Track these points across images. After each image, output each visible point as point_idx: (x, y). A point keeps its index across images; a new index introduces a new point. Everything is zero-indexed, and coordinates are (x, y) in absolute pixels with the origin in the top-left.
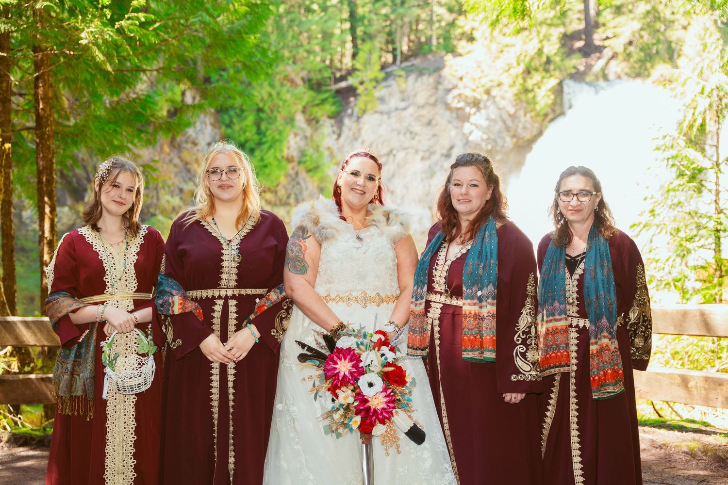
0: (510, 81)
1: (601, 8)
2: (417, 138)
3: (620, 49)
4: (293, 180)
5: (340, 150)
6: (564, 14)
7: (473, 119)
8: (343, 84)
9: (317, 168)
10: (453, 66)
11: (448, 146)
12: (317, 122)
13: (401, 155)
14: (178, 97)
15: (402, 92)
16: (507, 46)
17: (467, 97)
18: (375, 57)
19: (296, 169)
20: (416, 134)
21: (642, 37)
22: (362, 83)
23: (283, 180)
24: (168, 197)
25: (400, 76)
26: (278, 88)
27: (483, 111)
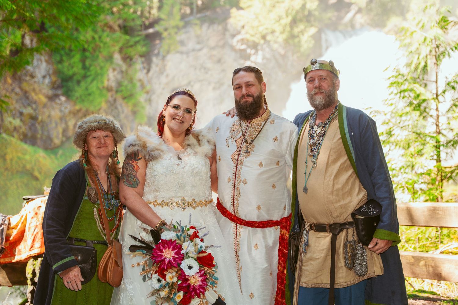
0: (281, 29)
2: (209, 73)
3: (363, 5)
4: (112, 105)
5: (149, 82)
8: (151, 31)
9: (131, 96)
10: (236, 17)
12: (131, 59)
14: (18, 40)
15: (198, 37)
17: (248, 40)
19: (115, 96)
20: (209, 70)
22: (166, 30)
23: (104, 105)
24: (10, 119)
25: (196, 24)
26: (100, 33)
27: (260, 53)
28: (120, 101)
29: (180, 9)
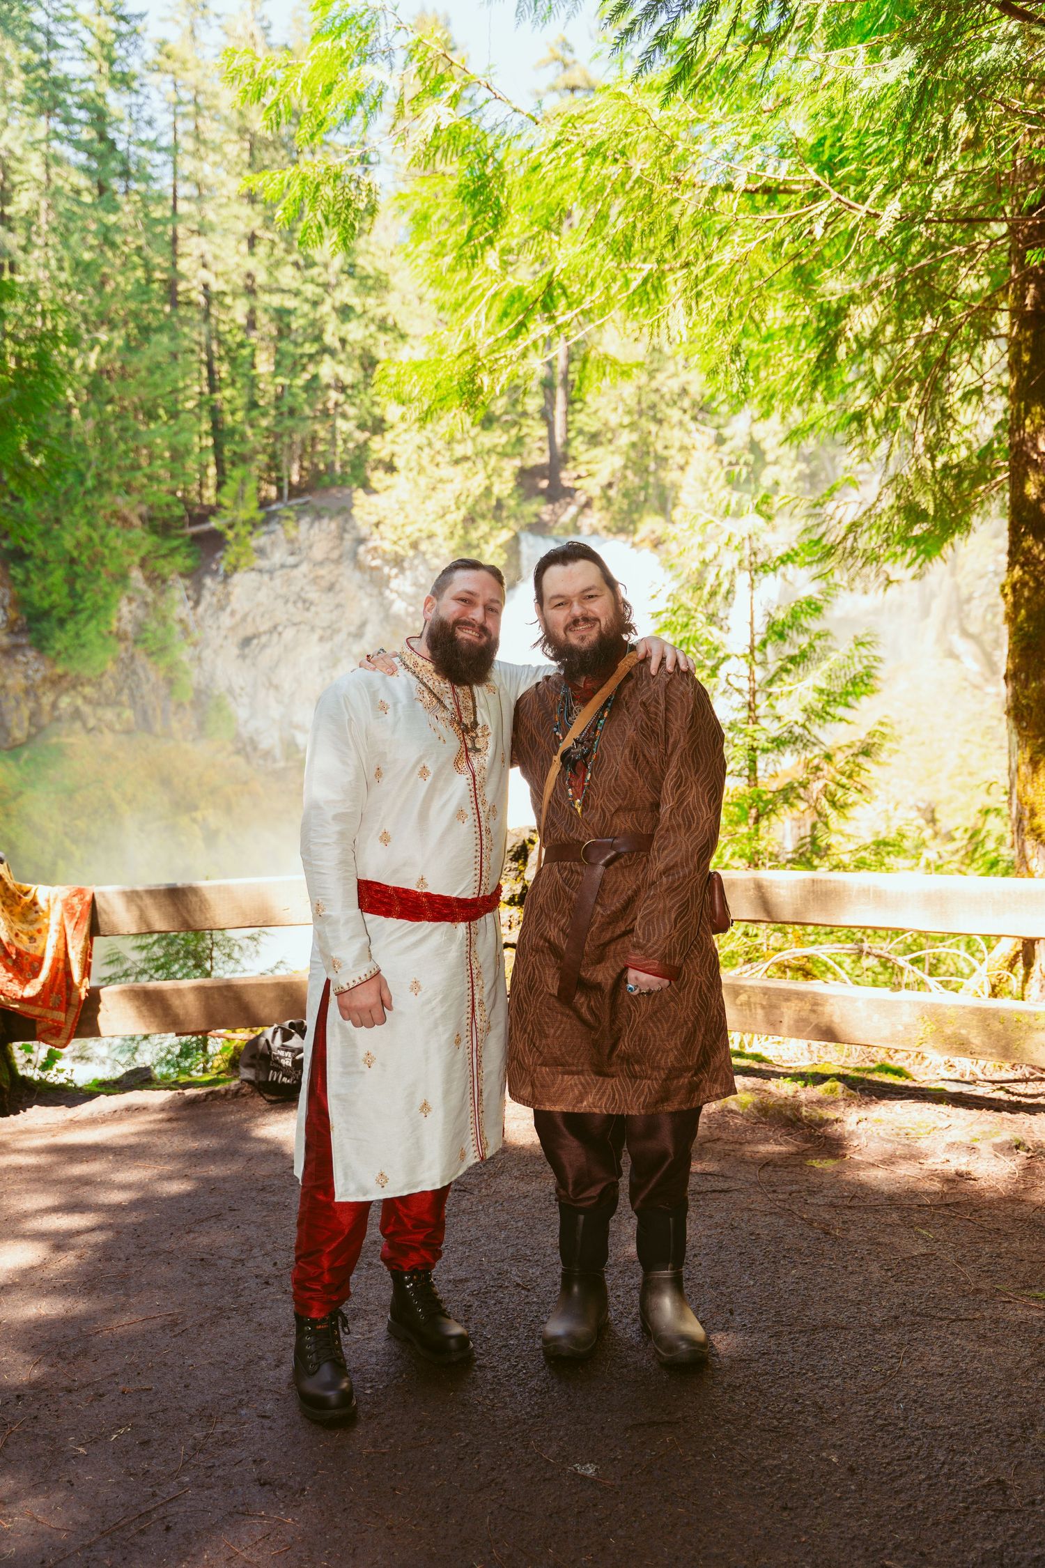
0: (447, 531)
1: (571, 435)
2: (313, 609)
3: (596, 492)
4: (126, 666)
5: (198, 624)
6: (520, 440)
7: (394, 584)
8: (203, 527)
9: (163, 649)
10: (364, 507)
11: (357, 621)
12: (164, 581)
13: (289, 634)
15: (291, 541)
16: (441, 481)
17: (385, 552)
18: (251, 487)
19: (131, 650)
20: (312, 603)
21: (625, 477)
22: (231, 526)
23: (110, 667)
25: (288, 518)
26: (103, 531)
27: (408, 573)
28: (141, 659)
29: (259, 490)
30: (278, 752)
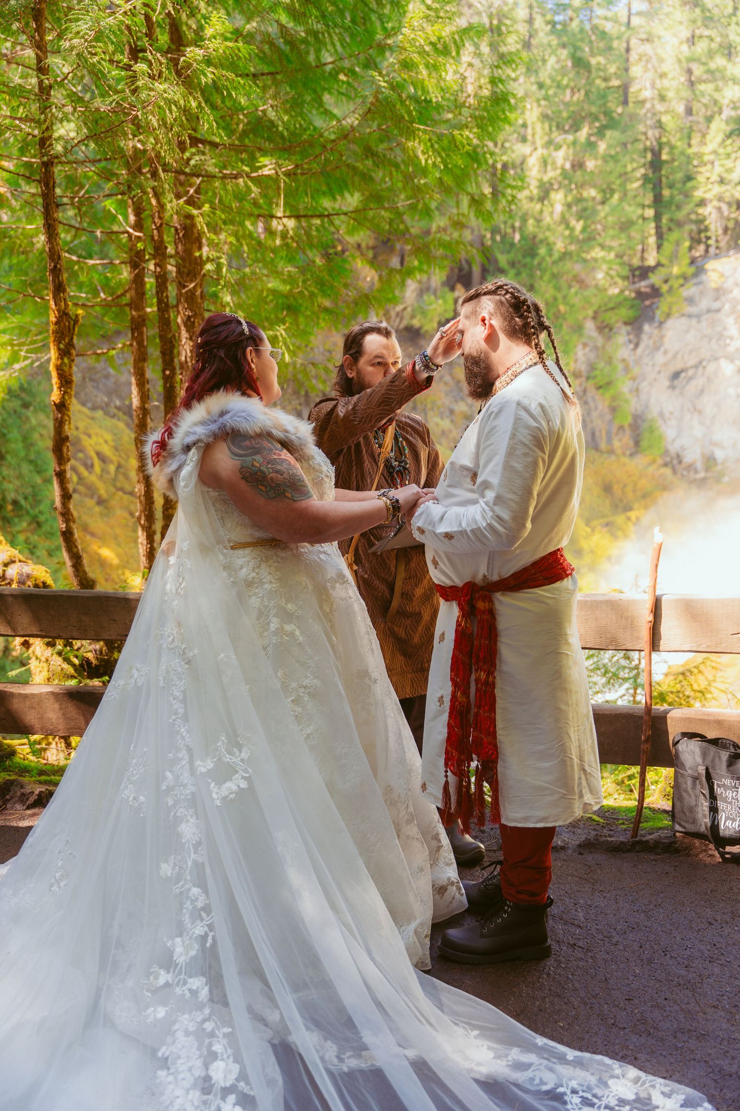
5: (638, 362)
8: (643, 284)
9: (609, 384)
12: (611, 329)
13: (712, 367)
18: (684, 250)
19: (585, 385)
22: (666, 281)
26: (565, 291)
29: (691, 249)
30: (699, 465)
